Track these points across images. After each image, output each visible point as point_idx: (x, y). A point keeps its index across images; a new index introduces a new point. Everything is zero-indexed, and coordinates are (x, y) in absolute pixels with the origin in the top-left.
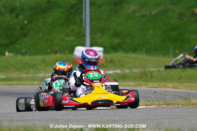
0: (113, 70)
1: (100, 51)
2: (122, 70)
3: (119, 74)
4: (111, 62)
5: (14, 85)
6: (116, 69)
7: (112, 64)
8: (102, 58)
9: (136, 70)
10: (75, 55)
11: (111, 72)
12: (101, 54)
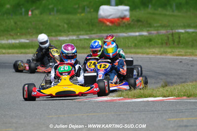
0: (139, 32)
1: (126, 10)
2: (148, 30)
3: (145, 36)
4: (138, 21)
5: (29, 53)
6: (142, 31)
7: (139, 23)
8: (128, 17)
9: (163, 31)
10: (100, 15)
11: (137, 34)
12: (127, 13)
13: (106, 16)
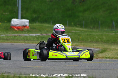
0: (36, 34)
1: (27, 22)
2: (41, 33)
3: (40, 36)
6: (38, 33)
8: (28, 26)
10: (12, 24)
11: (34, 35)
12: (27, 24)
13: (15, 25)
